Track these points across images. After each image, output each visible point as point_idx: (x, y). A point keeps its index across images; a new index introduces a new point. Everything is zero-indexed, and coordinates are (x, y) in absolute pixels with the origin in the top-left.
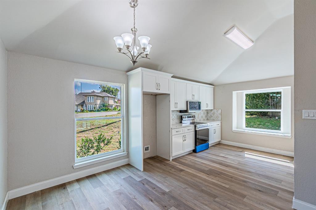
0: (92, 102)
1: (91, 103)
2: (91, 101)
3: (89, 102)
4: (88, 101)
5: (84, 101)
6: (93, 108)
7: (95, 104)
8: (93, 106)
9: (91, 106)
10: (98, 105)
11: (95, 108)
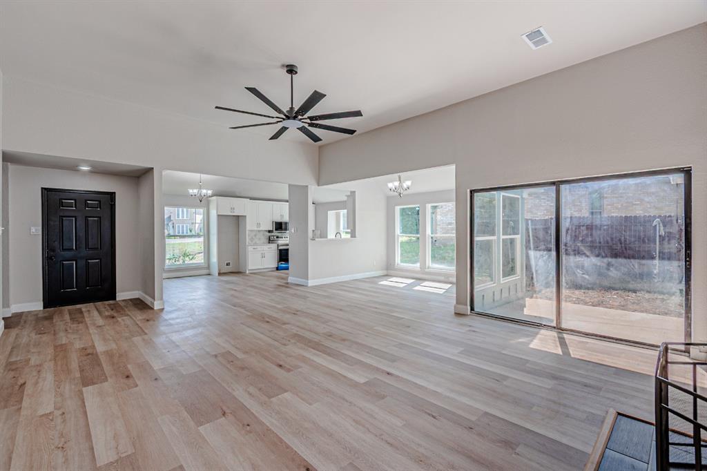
0: (185, 218)
1: (183, 221)
2: (183, 217)
3: (180, 218)
4: (178, 217)
5: (170, 216)
6: (187, 230)
7: (190, 221)
8: (187, 226)
9: (183, 227)
10: (197, 225)
11: (191, 231)
